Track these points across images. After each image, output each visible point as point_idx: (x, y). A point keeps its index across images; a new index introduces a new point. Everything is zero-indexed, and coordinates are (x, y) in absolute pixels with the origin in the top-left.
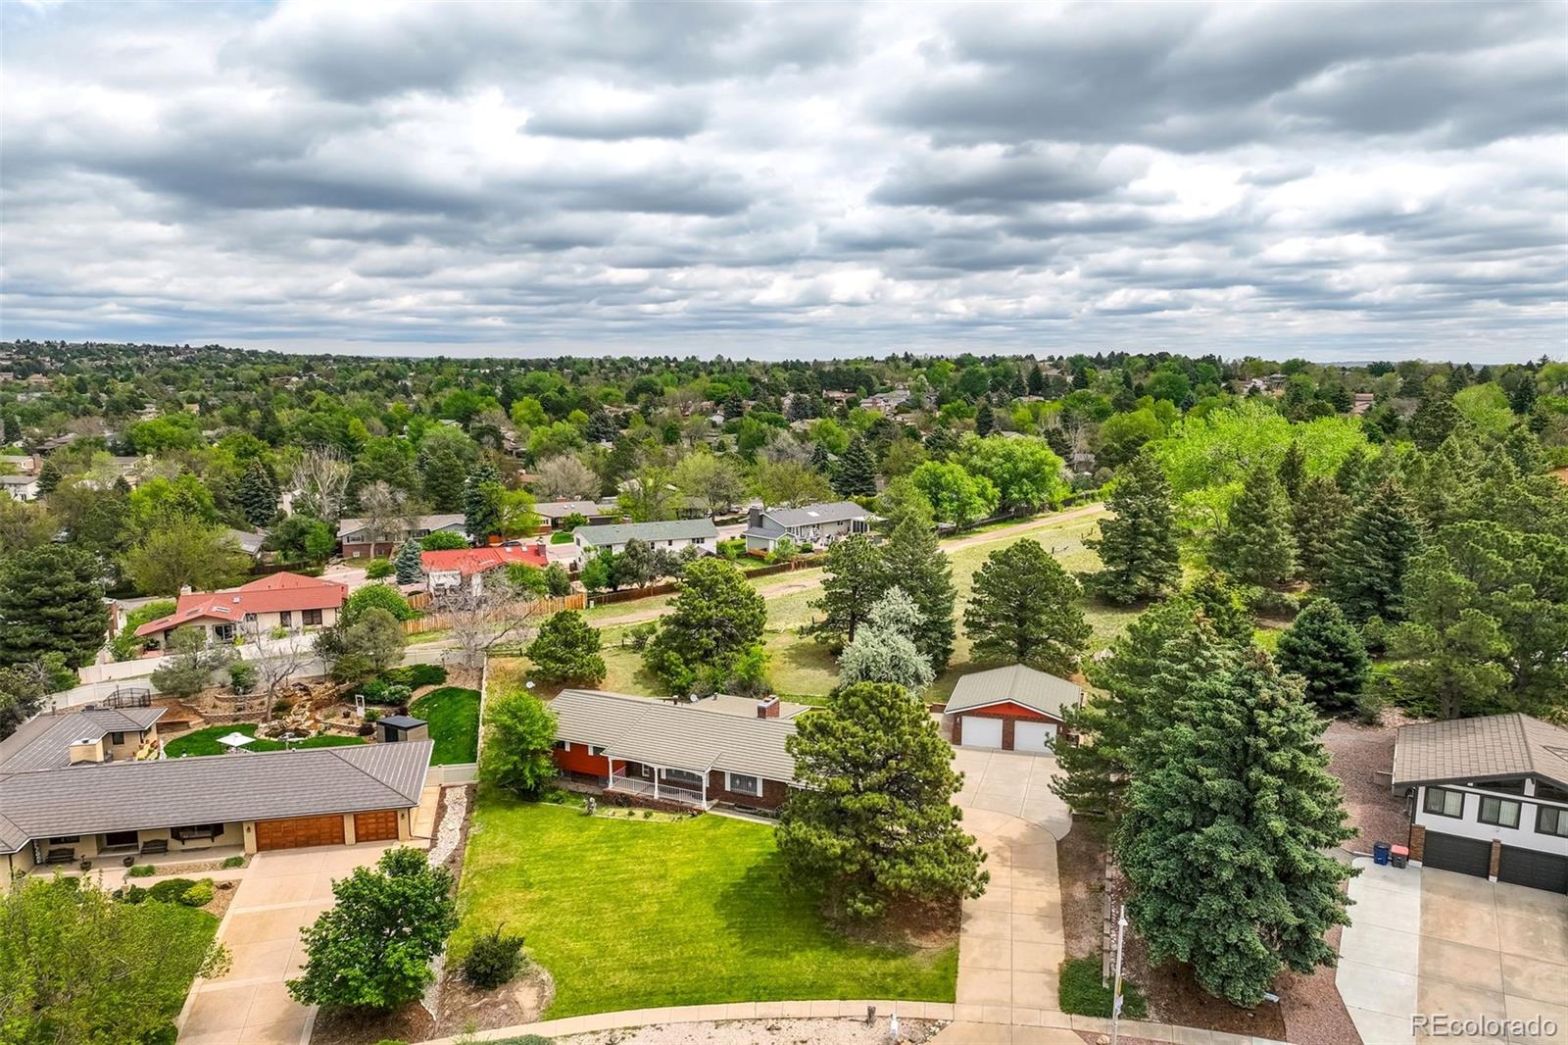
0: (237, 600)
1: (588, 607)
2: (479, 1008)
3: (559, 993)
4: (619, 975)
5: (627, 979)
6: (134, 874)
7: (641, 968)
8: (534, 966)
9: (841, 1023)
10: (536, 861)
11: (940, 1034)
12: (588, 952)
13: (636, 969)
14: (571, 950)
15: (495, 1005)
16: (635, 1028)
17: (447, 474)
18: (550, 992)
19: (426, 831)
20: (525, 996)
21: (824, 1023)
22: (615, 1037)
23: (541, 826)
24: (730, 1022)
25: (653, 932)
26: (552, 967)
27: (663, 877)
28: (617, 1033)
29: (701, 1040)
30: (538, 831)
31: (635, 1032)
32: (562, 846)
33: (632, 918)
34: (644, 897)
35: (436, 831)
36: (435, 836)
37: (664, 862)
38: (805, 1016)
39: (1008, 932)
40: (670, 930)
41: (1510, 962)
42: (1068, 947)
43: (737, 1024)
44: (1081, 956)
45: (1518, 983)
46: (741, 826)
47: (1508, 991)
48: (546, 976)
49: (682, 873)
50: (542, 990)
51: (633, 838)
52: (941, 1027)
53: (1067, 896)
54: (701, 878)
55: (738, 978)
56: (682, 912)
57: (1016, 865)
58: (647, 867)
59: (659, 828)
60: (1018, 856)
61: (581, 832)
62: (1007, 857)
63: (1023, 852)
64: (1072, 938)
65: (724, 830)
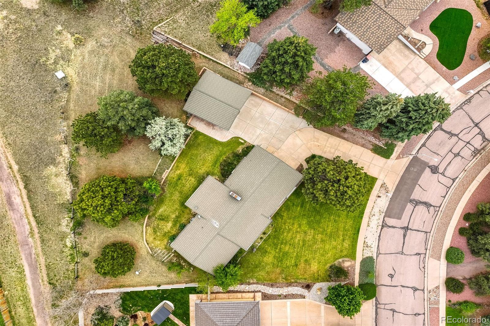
3: (348, 257)
5: (346, 244)
7: (343, 240)
8: (336, 263)
9: (377, 202)
10: (282, 264)
11: (387, 184)
12: (334, 251)
14: (332, 255)
15: (348, 270)
16: (364, 242)
18: (347, 259)
19: (251, 295)
20: (347, 264)
21: (375, 205)
22: (366, 245)
23: (257, 263)
24: (368, 223)
25: (330, 237)
26: (337, 259)
27: (305, 233)
28: (365, 246)
29: (372, 230)
30: (260, 264)
31: (366, 242)
32: (275, 257)
33: (322, 241)
34: (314, 237)
35: (249, 292)
36: (252, 292)
37: (297, 232)
38: (372, 208)
39: (355, 158)
40: (331, 233)
41: (410, 66)
42: (366, 148)
43: (370, 222)
44: (371, 147)
45: (417, 71)
46: (283, 209)
47: (418, 75)
48: (340, 260)
49: (305, 227)
50: (346, 261)
51: (278, 239)
52: (385, 184)
53: (344, 138)
54: (309, 223)
55: (354, 220)
56: (324, 230)
57: (325, 144)
58: (298, 236)
59: (276, 231)
60: (320, 141)
61: (267, 252)
62: (319, 144)
63: (318, 139)
64: (363, 146)
65: (285, 214)
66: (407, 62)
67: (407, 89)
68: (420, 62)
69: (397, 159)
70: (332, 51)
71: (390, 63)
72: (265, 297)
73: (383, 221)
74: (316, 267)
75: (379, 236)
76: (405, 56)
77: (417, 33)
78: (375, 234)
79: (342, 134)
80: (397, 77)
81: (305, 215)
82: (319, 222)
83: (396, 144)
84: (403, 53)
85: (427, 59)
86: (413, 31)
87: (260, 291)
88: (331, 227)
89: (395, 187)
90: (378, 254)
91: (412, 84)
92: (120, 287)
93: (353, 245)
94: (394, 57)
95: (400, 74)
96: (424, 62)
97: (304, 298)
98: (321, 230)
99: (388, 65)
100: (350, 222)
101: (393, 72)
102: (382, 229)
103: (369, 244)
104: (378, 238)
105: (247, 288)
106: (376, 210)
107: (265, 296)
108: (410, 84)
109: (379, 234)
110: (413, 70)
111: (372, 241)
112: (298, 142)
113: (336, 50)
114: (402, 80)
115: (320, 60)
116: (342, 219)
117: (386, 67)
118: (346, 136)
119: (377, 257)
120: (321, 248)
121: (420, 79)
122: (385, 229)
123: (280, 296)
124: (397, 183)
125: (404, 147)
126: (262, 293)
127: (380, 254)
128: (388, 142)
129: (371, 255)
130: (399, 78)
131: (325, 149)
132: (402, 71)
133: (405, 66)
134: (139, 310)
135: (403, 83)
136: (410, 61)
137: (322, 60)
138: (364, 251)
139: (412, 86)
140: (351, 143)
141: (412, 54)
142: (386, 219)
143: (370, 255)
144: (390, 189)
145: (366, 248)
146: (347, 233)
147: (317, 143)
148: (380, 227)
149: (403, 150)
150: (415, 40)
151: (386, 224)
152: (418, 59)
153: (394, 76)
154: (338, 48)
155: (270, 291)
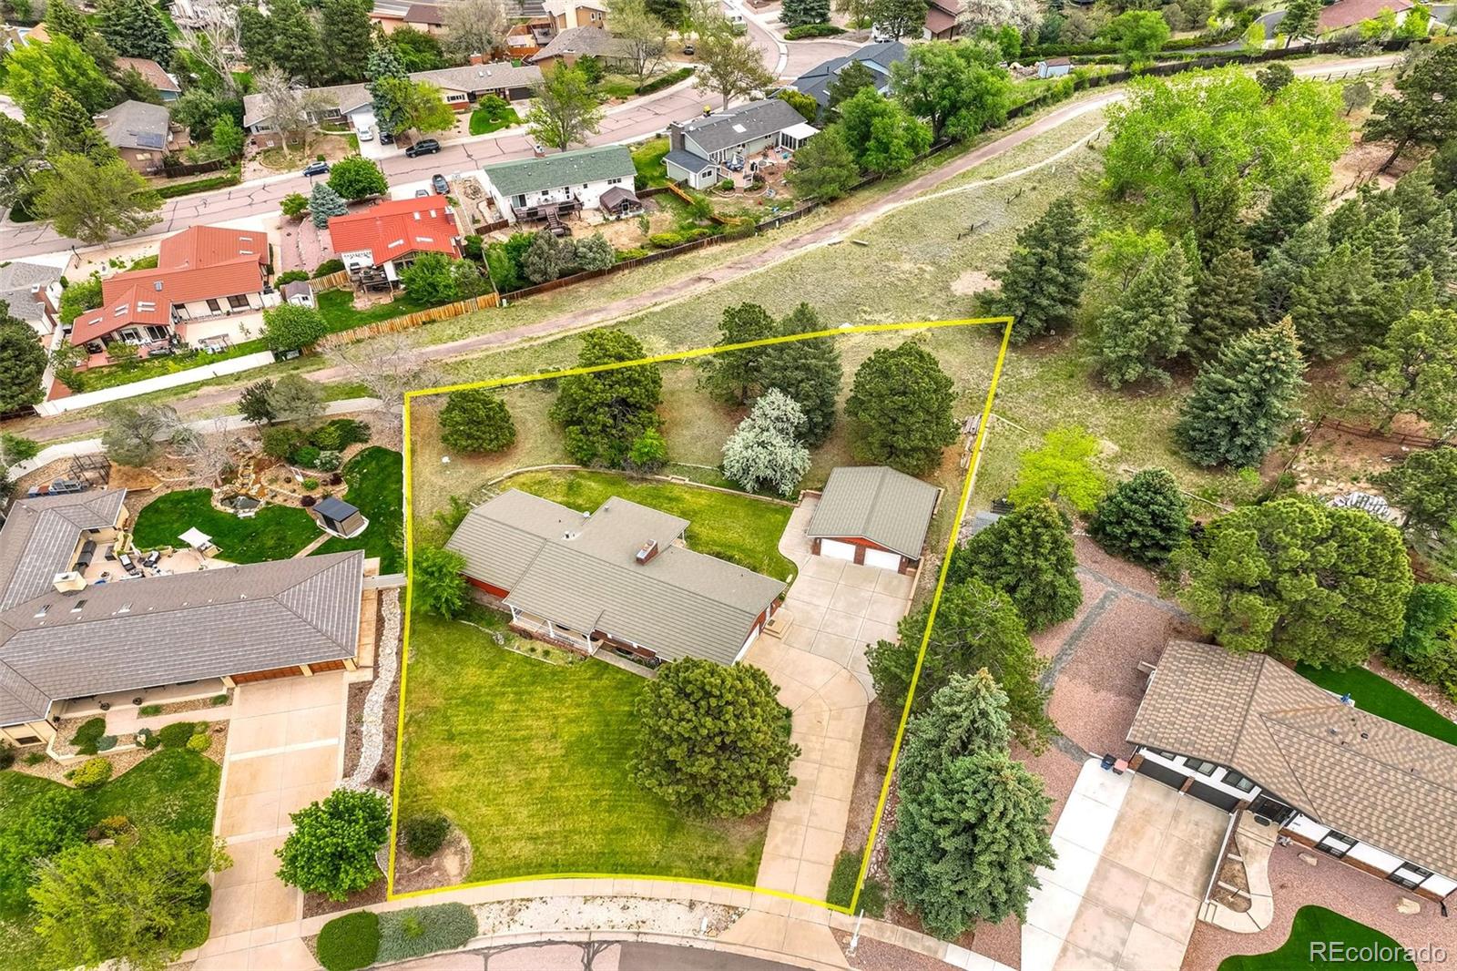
0: (159, 286)
1: (501, 305)
2: (419, 874)
3: (476, 862)
4: (519, 845)
5: (523, 850)
6: (145, 712)
7: (534, 839)
8: (457, 832)
9: (672, 906)
10: (457, 705)
11: (739, 922)
12: (497, 820)
13: (530, 839)
14: (484, 816)
15: (430, 871)
16: (528, 900)
17: (346, 18)
18: (469, 860)
19: (367, 659)
20: (451, 863)
21: (659, 905)
22: (514, 909)
23: (460, 656)
24: (594, 898)
25: (544, 801)
26: (470, 833)
27: (554, 736)
28: (516, 905)
29: (573, 915)
30: (458, 663)
31: (528, 904)
32: (477, 687)
33: (529, 784)
34: (539, 760)
35: (377, 655)
36: (376, 662)
37: (555, 718)
38: (648, 896)
39: (807, 816)
40: (557, 800)
41: (1153, 889)
42: (846, 837)
43: (599, 901)
44: (854, 849)
45: (1148, 911)
46: (619, 676)
47: (1138, 918)
48: (466, 843)
49: (569, 733)
50: (463, 858)
51: (533, 683)
52: (740, 916)
53: (859, 777)
54: (583, 740)
55: (604, 854)
56: (566, 780)
57: (830, 734)
58: (542, 723)
59: (554, 673)
60: (833, 723)
61: (493, 669)
62: (825, 723)
63: (838, 718)
64: (851, 827)
65: (605, 682)
66: (1162, 877)
67: (1079, 900)
68: (1183, 914)
69: (835, 931)
70: (1097, 686)
71: (1136, 832)
72: (358, 693)
73: (605, 942)
74: (444, 784)
75: (550, 942)
76: (1180, 868)
77: (1265, 875)
78: (560, 927)
79: (871, 769)
80: (1103, 860)
81: (607, 725)
82: (588, 761)
83: (883, 916)
84: (1185, 860)
85: (1202, 930)
86: (1265, 862)
87: (376, 676)
88: (577, 797)
89: (732, 949)
90: (486, 954)
91: (1100, 910)
92: (413, 452)
93: (518, 868)
94: (1158, 838)
95: (1114, 865)
96: (1189, 924)
97: (345, 776)
98: (565, 773)
99: (1126, 827)
100: (593, 845)
101: (1113, 846)
102: (579, 944)
103: (523, 916)
104: (545, 938)
105: (388, 651)
106: (644, 911)
107: (361, 690)
108: (1097, 905)
109: (557, 938)
110: (1147, 899)
111: (533, 922)
112: (819, 680)
113: (1103, 694)
114: (1100, 875)
115: (1058, 667)
116: (602, 820)
117: (1117, 823)
118: (869, 778)
119: (476, 952)
120: (507, 784)
121: (1129, 928)
122: (580, 952)
123: (359, 721)
124: (750, 953)
125: (880, 943)
126: (372, 682)
127: (487, 958)
128: (883, 889)
129: (480, 930)
130: (1099, 865)
131: (814, 738)
132: (1126, 870)
133: (1148, 873)
134: (351, 486)
135: (1092, 881)
136: (1170, 883)
137: (1061, 672)
138: (497, 907)
139: (1093, 913)
140: (850, 796)
141: (1195, 885)
142: (617, 947)
143: (483, 924)
144: (724, 936)
145: (506, 911)
146: (560, 843)
147: (826, 717)
148: (584, 938)
149: (871, 940)
150: (1241, 875)
151: (594, 954)
152: (1187, 905)
153: (1099, 851)
154: (1112, 697)
155: (376, 698)
